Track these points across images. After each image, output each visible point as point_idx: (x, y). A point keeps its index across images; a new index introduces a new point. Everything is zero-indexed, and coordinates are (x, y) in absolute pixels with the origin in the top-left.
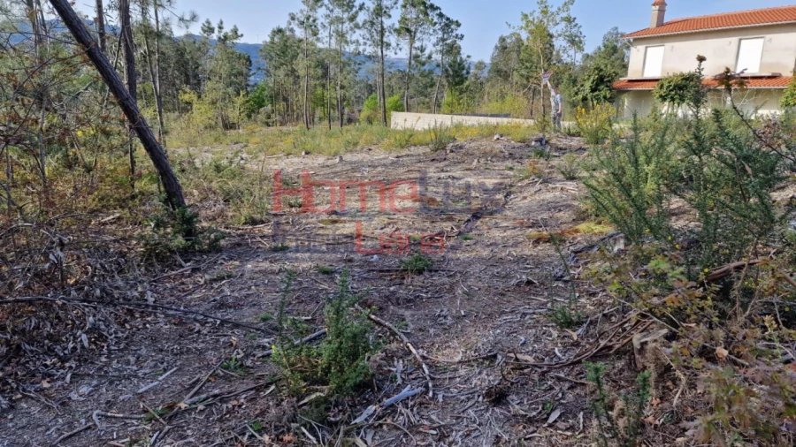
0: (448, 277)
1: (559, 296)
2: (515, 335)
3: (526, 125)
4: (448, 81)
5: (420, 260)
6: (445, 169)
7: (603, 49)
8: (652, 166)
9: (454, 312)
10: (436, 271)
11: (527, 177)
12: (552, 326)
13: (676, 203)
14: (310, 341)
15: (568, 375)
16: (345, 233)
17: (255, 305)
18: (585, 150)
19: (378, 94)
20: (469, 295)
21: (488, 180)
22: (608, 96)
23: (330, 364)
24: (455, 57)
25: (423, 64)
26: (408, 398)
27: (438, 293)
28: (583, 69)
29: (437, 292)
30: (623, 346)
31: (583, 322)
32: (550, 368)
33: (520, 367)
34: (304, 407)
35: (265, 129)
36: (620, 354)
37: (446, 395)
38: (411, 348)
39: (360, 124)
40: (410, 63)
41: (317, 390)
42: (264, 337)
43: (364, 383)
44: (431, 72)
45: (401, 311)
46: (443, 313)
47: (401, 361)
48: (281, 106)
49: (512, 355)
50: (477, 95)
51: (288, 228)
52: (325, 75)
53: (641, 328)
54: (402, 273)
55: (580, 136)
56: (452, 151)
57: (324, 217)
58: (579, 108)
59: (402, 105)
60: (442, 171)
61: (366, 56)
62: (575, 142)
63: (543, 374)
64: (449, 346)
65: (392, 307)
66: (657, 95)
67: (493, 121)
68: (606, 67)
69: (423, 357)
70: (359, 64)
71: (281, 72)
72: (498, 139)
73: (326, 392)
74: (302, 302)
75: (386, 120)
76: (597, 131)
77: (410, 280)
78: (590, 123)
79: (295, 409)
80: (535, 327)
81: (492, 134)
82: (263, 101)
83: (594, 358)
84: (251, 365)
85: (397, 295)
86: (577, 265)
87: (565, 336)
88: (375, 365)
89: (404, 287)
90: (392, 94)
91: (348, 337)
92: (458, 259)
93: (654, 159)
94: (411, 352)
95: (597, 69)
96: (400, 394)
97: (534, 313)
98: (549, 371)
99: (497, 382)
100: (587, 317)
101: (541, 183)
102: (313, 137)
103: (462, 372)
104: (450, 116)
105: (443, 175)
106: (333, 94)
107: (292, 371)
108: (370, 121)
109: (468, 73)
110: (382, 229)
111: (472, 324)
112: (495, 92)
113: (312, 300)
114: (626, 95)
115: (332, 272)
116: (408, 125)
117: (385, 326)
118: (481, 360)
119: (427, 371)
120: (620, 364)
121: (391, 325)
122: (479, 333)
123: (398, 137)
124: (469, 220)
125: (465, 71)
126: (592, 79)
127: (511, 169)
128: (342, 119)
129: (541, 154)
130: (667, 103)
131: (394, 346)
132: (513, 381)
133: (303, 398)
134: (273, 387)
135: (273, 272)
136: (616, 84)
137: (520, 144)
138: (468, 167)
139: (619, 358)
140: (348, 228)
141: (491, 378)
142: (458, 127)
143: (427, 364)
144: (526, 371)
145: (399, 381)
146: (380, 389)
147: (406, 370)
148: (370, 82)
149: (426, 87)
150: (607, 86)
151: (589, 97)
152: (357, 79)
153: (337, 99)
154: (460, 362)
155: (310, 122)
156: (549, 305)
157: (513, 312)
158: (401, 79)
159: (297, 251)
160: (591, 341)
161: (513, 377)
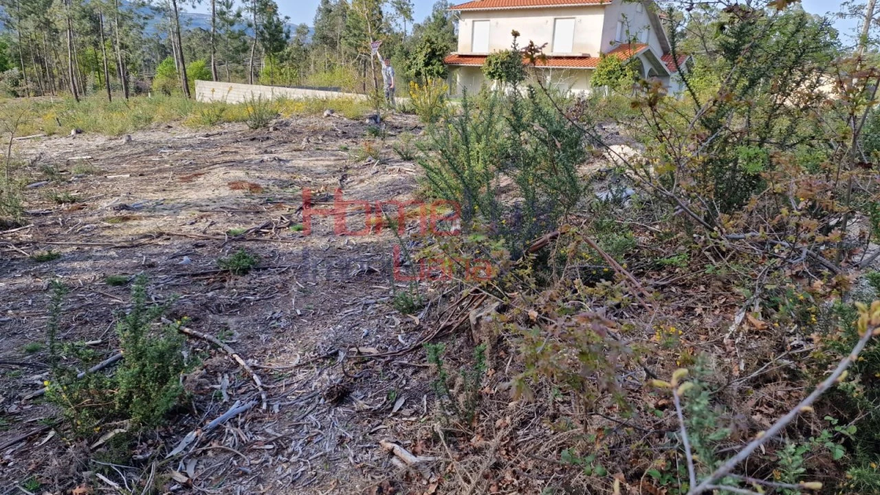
0: (280, 274)
1: (400, 282)
2: (357, 328)
3: (359, 101)
4: (264, 46)
5: (245, 257)
6: (269, 150)
7: (433, 20)
8: (482, 144)
9: (289, 312)
10: (265, 269)
11: (363, 159)
12: (395, 314)
13: (505, 180)
14: (102, 369)
15: (412, 361)
16: (141, 232)
17: (15, 334)
18: (420, 128)
19: (174, 58)
20: (305, 293)
21: (321, 162)
22: (441, 71)
23: (131, 393)
24: (270, 18)
25: (232, 23)
26: (237, 416)
27: (269, 294)
28: (414, 41)
29: (267, 292)
30: (461, 324)
31: (424, 306)
32: (394, 356)
33: (362, 360)
34: (99, 450)
35: (12, 101)
36: (458, 332)
37: (283, 404)
38: (238, 359)
39: (152, 95)
40: (214, 21)
41: (116, 427)
42: (34, 373)
43: (180, 408)
44: (242, 33)
45: (222, 320)
46: (276, 315)
47: (226, 376)
48: (35, 69)
49: (354, 349)
50: (301, 64)
51: (56, 230)
52: (97, 29)
53: (476, 304)
54: (221, 275)
55: (415, 113)
56: (275, 129)
57: (111, 214)
58: (412, 83)
59: (209, 73)
60: (266, 152)
61: (152, 8)
62: (411, 120)
63: (387, 363)
64: (284, 351)
65: (211, 316)
66: (487, 72)
67: (322, 94)
68: (437, 40)
69: (254, 368)
70: (145, 18)
71: (30, 24)
72: (328, 116)
73: (128, 427)
74: (86, 322)
75: (188, 90)
76: (431, 109)
77: (232, 282)
78: (424, 99)
79: (86, 455)
80: (377, 317)
81: (321, 110)
82: (6, 62)
83: (435, 340)
84: (17, 411)
85: (218, 302)
86: (418, 248)
87: (408, 322)
88: (193, 386)
89: (225, 291)
90: (194, 58)
91: (153, 358)
92: (291, 253)
93: (484, 137)
94: (238, 364)
95: (428, 41)
96: (228, 412)
97: (376, 303)
98: (393, 360)
99: (339, 380)
100: (428, 300)
101: (378, 165)
102: (86, 111)
103: (300, 376)
104: (270, 88)
105: (266, 157)
106: (110, 55)
107: (77, 409)
108: (166, 91)
109: (288, 37)
110: (192, 224)
111: (310, 323)
112: (321, 61)
113: (100, 320)
114: (458, 70)
115: (127, 282)
116: (218, 96)
117: (204, 339)
118: (321, 360)
119: (259, 383)
120: (459, 342)
121: (211, 337)
122: (317, 332)
123: (205, 111)
124: (301, 208)
125: (284, 35)
126: (424, 53)
127: (346, 149)
128: (127, 89)
129: (376, 133)
130: (495, 81)
131: (216, 360)
132: (356, 376)
133: (96, 439)
134: (52, 433)
135: (39, 290)
136: (447, 59)
137: (353, 122)
138: (295, 146)
139: (458, 337)
140: (147, 225)
141: (333, 377)
142: (281, 101)
143: (258, 375)
144: (369, 363)
145: (226, 399)
146: (201, 412)
147: (234, 385)
148: (161, 42)
149: (237, 51)
150: (439, 61)
151: (423, 71)
152: (144, 37)
153: (117, 61)
154: (297, 366)
155: (80, 92)
156: (391, 293)
157: (354, 304)
158: (205, 40)
159: (74, 260)
160: (432, 323)
161: (357, 371)
